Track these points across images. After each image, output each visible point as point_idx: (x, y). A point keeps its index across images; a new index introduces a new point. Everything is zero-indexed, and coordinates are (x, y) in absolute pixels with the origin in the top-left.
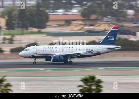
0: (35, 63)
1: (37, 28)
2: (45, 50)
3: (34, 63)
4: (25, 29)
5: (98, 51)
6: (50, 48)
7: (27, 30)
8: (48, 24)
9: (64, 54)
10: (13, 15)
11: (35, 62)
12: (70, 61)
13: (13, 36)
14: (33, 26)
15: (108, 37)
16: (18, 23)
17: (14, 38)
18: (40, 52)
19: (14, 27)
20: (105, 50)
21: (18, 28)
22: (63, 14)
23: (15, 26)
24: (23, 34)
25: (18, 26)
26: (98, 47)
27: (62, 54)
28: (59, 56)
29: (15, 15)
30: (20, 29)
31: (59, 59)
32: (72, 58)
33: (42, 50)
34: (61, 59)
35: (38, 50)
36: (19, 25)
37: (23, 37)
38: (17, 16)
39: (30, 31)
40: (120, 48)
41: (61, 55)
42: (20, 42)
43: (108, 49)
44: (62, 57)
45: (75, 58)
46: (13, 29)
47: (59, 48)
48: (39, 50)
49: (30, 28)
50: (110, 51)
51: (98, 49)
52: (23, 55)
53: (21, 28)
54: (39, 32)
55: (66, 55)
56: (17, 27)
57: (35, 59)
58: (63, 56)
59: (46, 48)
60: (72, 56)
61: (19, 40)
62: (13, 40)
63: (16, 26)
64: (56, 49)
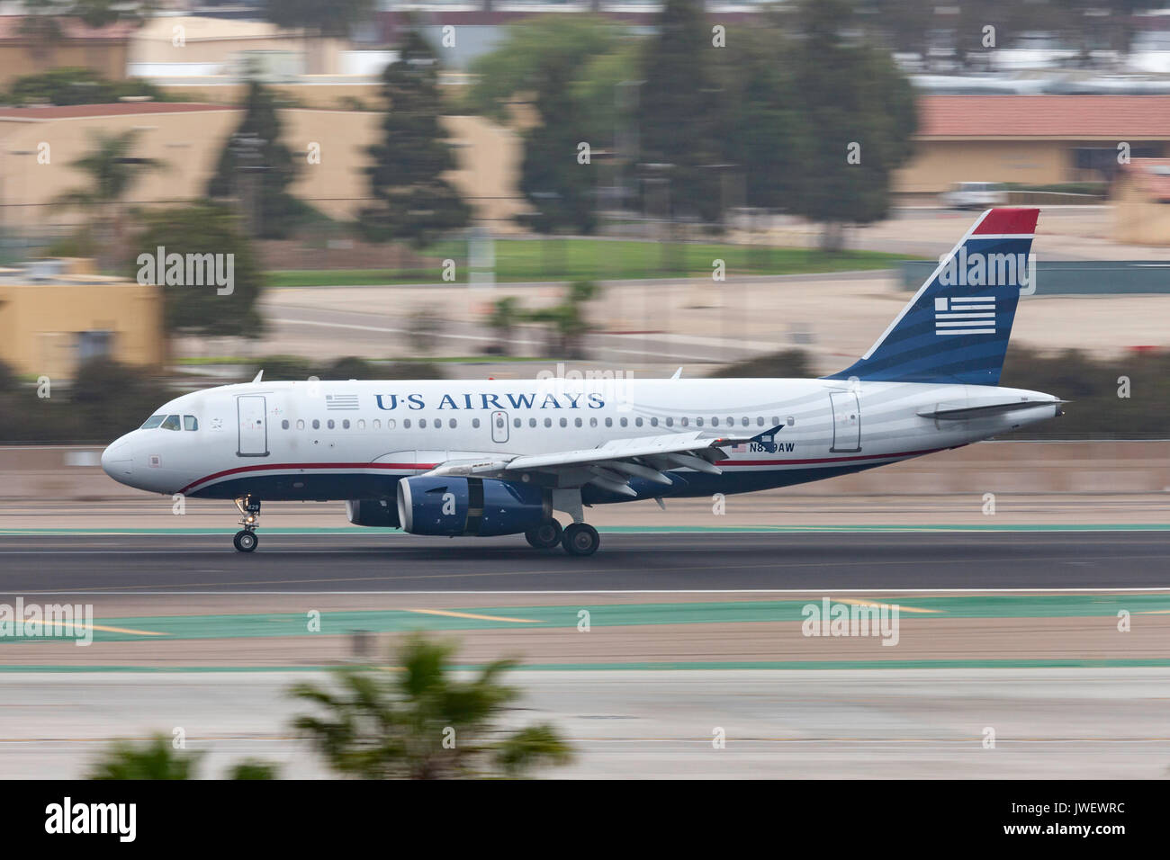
0: (246, 541)
1: (813, 212)
2: (346, 425)
3: (245, 546)
4: (694, 225)
5: (840, 432)
6: (387, 402)
7: (717, 231)
8: (913, 177)
9: (516, 464)
10: (583, 89)
11: (248, 532)
12: (579, 528)
13: (585, 291)
14: (769, 199)
15: (941, 304)
16: (631, 170)
17: (596, 311)
18: (293, 444)
19: (593, 203)
20: (912, 423)
21: (630, 215)
22: (1049, 91)
23: (602, 192)
24: (675, 269)
25: (633, 193)
26: (839, 399)
27: (497, 461)
28: (475, 483)
29: (606, 93)
30: (654, 225)
31: (474, 512)
32: (594, 495)
33: (316, 425)
34: (493, 511)
35: (275, 422)
36: (643, 188)
37: (677, 295)
38: (621, 104)
39: (742, 239)
40: (1051, 410)
41: (493, 473)
42: (648, 345)
43: (938, 416)
44: (497, 493)
45: (626, 498)
46: (588, 226)
47: (477, 402)
48: (285, 425)
49: (744, 220)
50: (957, 433)
51: (842, 416)
52: (142, 466)
53: (658, 211)
54: (831, 258)
55: (535, 472)
56: (627, 204)
57: (253, 509)
58: (512, 477)
59: (352, 403)
60: (597, 481)
61: (639, 324)
62: (589, 329)
63: (618, 191)
64: (447, 414)
